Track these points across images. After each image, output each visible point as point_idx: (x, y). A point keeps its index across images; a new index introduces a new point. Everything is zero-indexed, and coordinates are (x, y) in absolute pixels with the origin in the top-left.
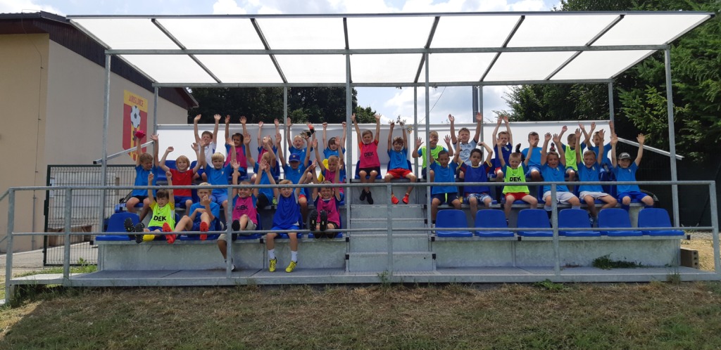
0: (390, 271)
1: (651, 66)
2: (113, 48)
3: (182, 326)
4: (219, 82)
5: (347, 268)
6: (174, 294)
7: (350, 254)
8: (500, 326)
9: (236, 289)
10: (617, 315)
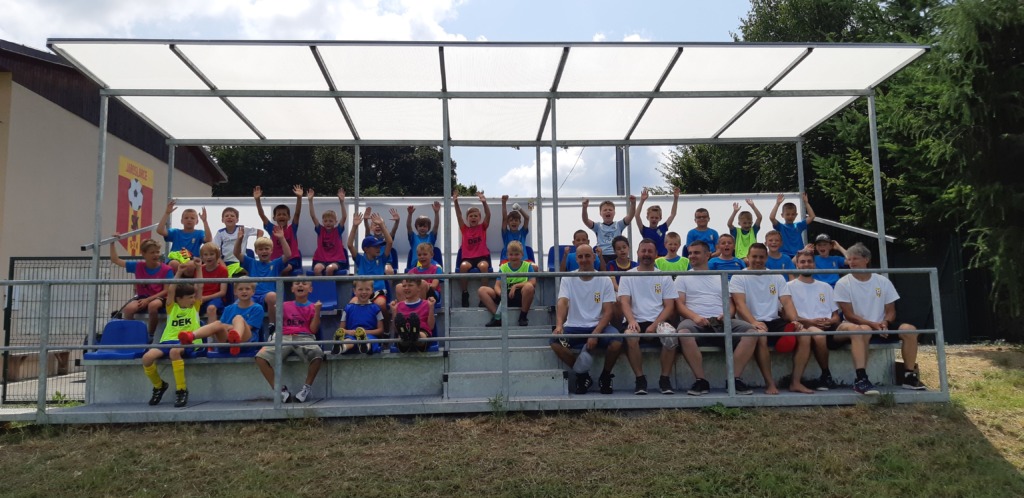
0: (506, 395)
1: (853, 121)
2: (112, 88)
3: (210, 475)
4: (262, 138)
5: (445, 395)
6: (199, 432)
7: (450, 374)
8: (655, 464)
9: (287, 424)
10: (812, 448)
